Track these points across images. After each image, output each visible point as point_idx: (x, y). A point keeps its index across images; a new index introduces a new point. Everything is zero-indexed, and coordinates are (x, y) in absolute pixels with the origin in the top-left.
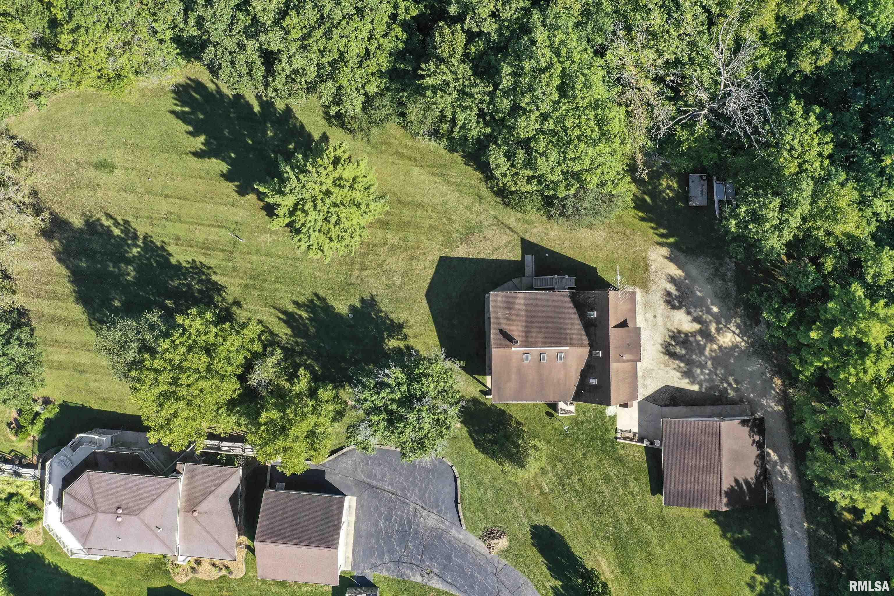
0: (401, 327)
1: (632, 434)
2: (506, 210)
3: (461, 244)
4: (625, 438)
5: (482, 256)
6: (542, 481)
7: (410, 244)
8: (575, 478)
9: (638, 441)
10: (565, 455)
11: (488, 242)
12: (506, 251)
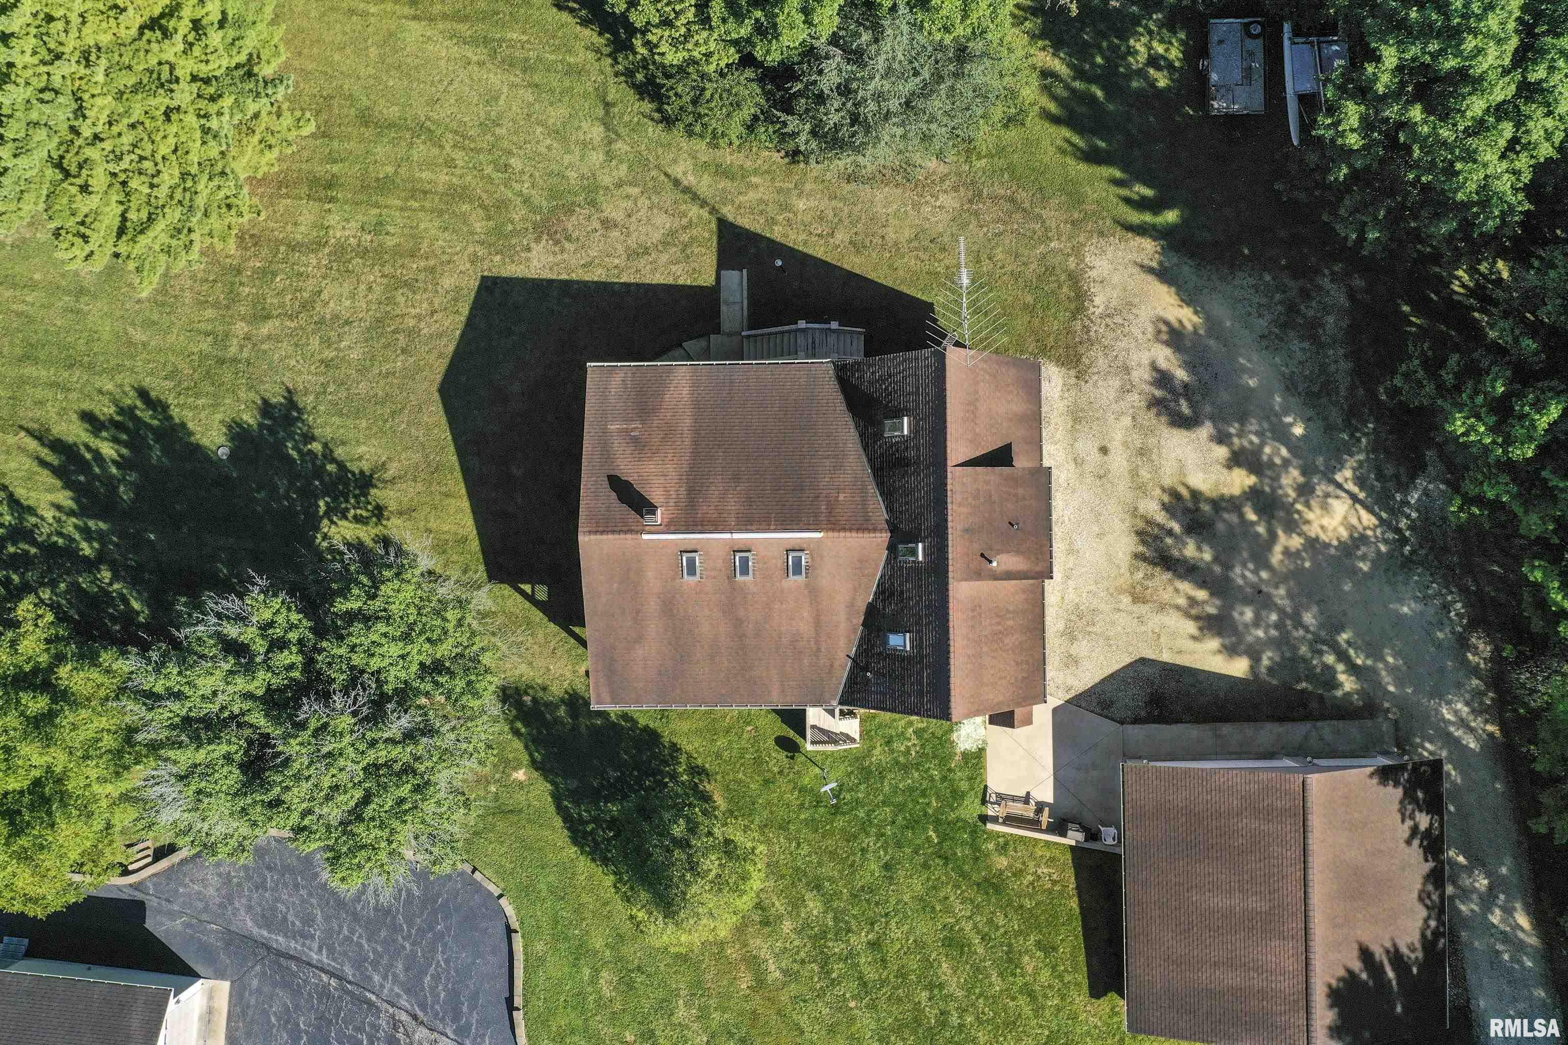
0: (365, 482)
1: (1032, 806)
2: (665, 137)
3: (538, 240)
4: (1010, 820)
5: (597, 275)
6: (760, 946)
7: (390, 242)
8: (859, 940)
9: (1051, 829)
10: (829, 869)
11: (615, 234)
12: (664, 258)
